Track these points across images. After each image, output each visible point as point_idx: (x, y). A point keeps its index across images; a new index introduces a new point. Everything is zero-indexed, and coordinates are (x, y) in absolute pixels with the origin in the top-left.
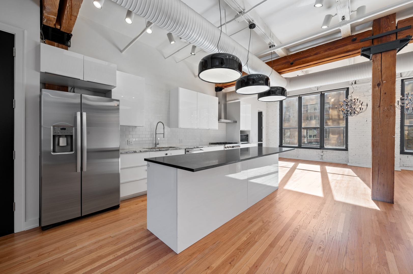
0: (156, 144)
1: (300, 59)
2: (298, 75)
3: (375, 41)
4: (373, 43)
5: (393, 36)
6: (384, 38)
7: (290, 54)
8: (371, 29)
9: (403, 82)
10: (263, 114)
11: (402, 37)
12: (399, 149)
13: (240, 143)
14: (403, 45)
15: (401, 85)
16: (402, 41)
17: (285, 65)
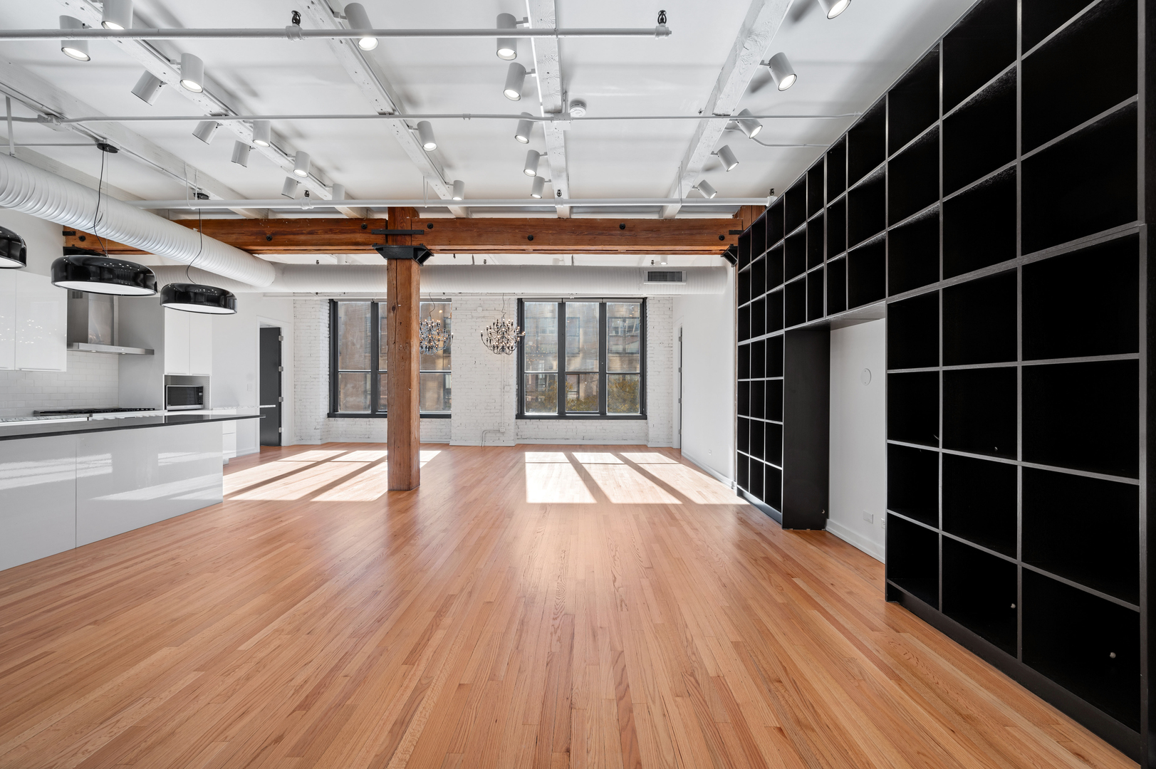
1: (285, 235)
2: (318, 262)
3: (390, 238)
4: (387, 242)
5: (408, 238)
6: (399, 238)
7: (270, 217)
8: (386, 216)
9: (520, 302)
10: (284, 333)
11: (415, 244)
12: (514, 412)
13: (165, 409)
14: (421, 254)
15: (516, 308)
16: (417, 250)
17: (256, 239)
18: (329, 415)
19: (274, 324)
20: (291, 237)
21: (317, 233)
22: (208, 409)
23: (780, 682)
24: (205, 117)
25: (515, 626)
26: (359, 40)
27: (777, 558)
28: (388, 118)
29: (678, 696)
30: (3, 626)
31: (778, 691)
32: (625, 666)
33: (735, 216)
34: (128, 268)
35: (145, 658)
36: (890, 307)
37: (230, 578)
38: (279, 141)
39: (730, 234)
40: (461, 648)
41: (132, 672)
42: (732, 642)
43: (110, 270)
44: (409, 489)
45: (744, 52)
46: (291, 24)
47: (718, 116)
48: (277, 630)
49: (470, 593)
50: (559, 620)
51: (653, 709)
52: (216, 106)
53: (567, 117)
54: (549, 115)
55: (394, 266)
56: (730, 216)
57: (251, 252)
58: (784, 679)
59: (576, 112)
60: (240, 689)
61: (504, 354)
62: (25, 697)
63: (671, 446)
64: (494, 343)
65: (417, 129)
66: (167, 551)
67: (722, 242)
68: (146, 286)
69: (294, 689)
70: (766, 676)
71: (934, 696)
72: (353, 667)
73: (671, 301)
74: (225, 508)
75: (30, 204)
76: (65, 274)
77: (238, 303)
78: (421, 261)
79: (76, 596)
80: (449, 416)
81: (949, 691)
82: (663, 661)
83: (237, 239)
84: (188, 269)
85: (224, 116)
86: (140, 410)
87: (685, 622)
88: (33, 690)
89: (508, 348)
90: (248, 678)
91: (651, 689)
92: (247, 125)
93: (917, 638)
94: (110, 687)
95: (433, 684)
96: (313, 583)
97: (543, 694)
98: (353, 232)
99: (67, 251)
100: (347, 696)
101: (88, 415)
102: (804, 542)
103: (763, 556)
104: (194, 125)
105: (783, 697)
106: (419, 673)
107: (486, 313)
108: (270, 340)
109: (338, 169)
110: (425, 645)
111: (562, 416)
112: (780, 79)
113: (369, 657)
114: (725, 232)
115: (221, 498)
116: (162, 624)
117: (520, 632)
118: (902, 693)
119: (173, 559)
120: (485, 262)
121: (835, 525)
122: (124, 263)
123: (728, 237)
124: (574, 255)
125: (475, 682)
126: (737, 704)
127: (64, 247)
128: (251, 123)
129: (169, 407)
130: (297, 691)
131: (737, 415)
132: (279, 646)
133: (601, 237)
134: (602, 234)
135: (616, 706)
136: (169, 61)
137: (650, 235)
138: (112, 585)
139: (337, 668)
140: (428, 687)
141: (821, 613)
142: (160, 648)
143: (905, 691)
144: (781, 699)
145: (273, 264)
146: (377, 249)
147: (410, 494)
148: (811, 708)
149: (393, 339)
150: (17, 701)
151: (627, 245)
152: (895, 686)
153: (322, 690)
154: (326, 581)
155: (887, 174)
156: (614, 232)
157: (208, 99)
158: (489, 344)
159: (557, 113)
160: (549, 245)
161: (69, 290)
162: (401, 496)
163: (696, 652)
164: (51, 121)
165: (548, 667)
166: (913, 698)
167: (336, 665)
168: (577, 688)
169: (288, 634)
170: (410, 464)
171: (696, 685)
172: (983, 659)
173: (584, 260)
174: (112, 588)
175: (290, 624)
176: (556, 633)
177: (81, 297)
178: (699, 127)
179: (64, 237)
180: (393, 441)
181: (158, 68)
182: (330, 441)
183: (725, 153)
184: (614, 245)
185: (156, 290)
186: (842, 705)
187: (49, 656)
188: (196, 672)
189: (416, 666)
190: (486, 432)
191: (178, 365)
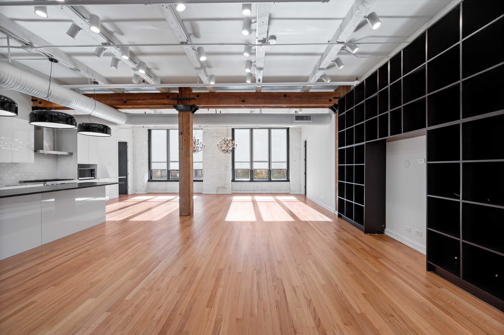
1: (132, 100)
2: (145, 113)
3: (180, 101)
4: (178, 103)
5: (188, 101)
6: (184, 101)
7: (125, 93)
8: (178, 92)
9: (233, 130)
10: (129, 144)
11: (191, 104)
12: (231, 179)
13: (78, 179)
14: (193, 109)
15: (231, 132)
16: (192, 107)
17: (119, 102)
18: (149, 181)
19: (124, 140)
20: (135, 101)
21: (147, 100)
22: (97, 179)
23: (393, 316)
24: (99, 46)
25: (255, 286)
26: (176, 6)
27: (367, 248)
28: (185, 45)
29: (346, 325)
30: (11, 287)
31: (394, 321)
32: (315, 308)
33: (336, 91)
34: (64, 116)
35: (81, 304)
36: (428, 131)
37: (115, 260)
38: (133, 56)
39: (334, 99)
40: (232, 298)
41: (76, 312)
42: (362, 294)
43: (55, 117)
44: (189, 215)
45: (358, 11)
47: (339, 43)
48: (142, 289)
49: (230, 268)
50: (275, 282)
51: (336, 333)
52: (105, 40)
53: (268, 44)
54: (260, 43)
55: (181, 114)
56: (333, 91)
57: (116, 108)
58: (394, 314)
59: (272, 42)
60: (129, 322)
61: (227, 153)
62: (24, 327)
63: (301, 193)
64: (223, 148)
65: (197, 51)
66: (84, 247)
67: (331, 102)
68: (72, 124)
69: (156, 322)
70: (385, 313)
71: (472, 324)
72: (182, 309)
73: (300, 129)
74: (107, 225)
75: (19, 86)
76: (35, 119)
77: (112, 131)
78: (194, 112)
79: (44, 271)
80: (202, 181)
81: (479, 321)
82: (332, 305)
83: (110, 102)
84: (89, 116)
85: (108, 45)
86: (67, 180)
87: (336, 283)
88: (28, 323)
89: (230, 151)
90: (132, 316)
91: (331, 320)
92: (119, 49)
93: (450, 291)
94: (65, 322)
95: (224, 319)
96: (154, 263)
97: (279, 324)
98: (163, 99)
99: (34, 108)
100: (183, 326)
101: (44, 182)
102: (377, 240)
103: (361, 247)
104: (94, 49)
105: (398, 325)
106: (216, 313)
107: (218, 135)
108: (123, 147)
109: (157, 69)
110: (215, 296)
111: (252, 181)
112: (373, 24)
113: (189, 303)
114: (332, 98)
116: (87, 285)
117: (258, 288)
118: (456, 322)
119: (87, 251)
120: (220, 112)
121: (388, 232)
122: (62, 113)
123: (333, 100)
124: (261, 109)
125: (244, 317)
126: (377, 330)
127: (32, 107)
128: (120, 48)
129: (80, 179)
130: (158, 323)
131: (338, 181)
132: (144, 298)
133: (275, 100)
135: (317, 331)
136: (84, 18)
137: (298, 99)
138: (60, 265)
139: (174, 310)
140: (222, 320)
141: (398, 277)
142: (87, 299)
143: (456, 321)
144: (397, 326)
145: (126, 113)
146: (174, 107)
147: (190, 217)
148: (414, 332)
149: (182, 147)
150: (21, 330)
151: (287, 104)
152: (450, 318)
153: (170, 323)
154: (160, 262)
155: (426, 68)
156: (281, 98)
157: (101, 37)
158: (221, 149)
159: (264, 42)
160: (252, 104)
161: (35, 126)
162: (186, 219)
163: (346, 300)
164: (28, 48)
165: (278, 309)
166: (462, 326)
167: (174, 308)
168: (295, 321)
169: (148, 290)
170: (190, 204)
171: (352, 318)
172: (487, 303)
173: (265, 111)
174: (61, 266)
175: (147, 285)
176: (276, 289)
177: (40, 129)
178: (327, 49)
179: (32, 102)
180: (181, 193)
181: (79, 21)
182: (149, 192)
183: (338, 62)
184: (281, 104)
185: (76, 126)
186: (429, 330)
187: (34, 304)
188: (107, 313)
189: (213, 307)
190: (218, 188)
191: (83, 159)
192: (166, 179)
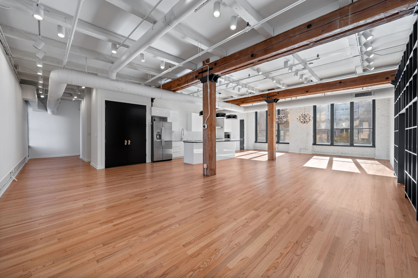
0: (182, 139)
1: (246, 101)
3: (268, 98)
5: (273, 97)
6: (270, 97)
10: (245, 121)
11: (274, 98)
12: (312, 143)
16: (275, 100)
17: (240, 102)
18: (255, 142)
19: (242, 119)
21: (252, 99)
22: (231, 139)
28: (266, 79)
39: (391, 76)
44: (273, 160)
46: (248, 76)
47: (355, 56)
54: (302, 69)
55: (269, 104)
57: (239, 105)
61: (305, 124)
65: (272, 79)
67: (388, 80)
68: (224, 116)
77: (237, 117)
78: (276, 102)
80: (288, 143)
83: (237, 103)
84: (230, 111)
86: (221, 139)
89: (307, 122)
98: (260, 98)
104: (232, 88)
107: (301, 110)
108: (242, 122)
109: (256, 86)
111: (332, 145)
114: (388, 76)
115: (235, 157)
123: (390, 78)
124: (325, 93)
129: (225, 139)
133: (332, 87)
134: (332, 86)
137: (352, 83)
145: (243, 107)
146: (265, 101)
149: (269, 123)
151: (342, 88)
156: (337, 85)
158: (300, 121)
159: (304, 69)
160: (313, 92)
162: (271, 161)
180: (269, 148)
182: (255, 149)
184: (337, 89)
190: (301, 149)
191: (226, 130)
192: (265, 141)
